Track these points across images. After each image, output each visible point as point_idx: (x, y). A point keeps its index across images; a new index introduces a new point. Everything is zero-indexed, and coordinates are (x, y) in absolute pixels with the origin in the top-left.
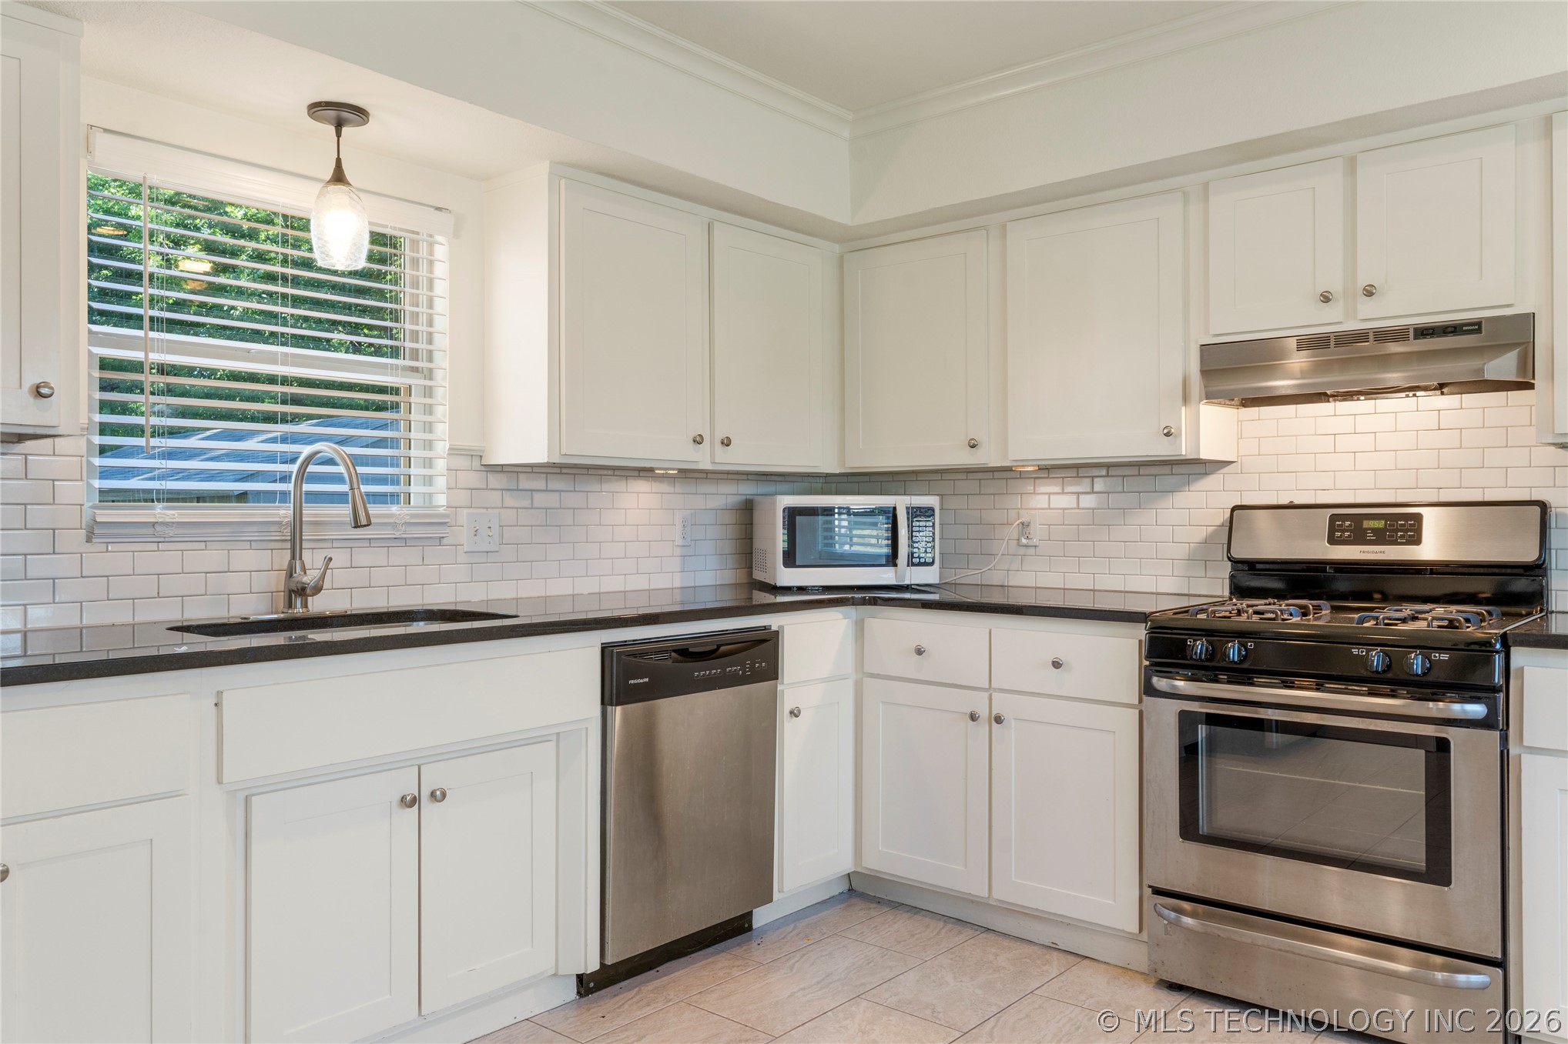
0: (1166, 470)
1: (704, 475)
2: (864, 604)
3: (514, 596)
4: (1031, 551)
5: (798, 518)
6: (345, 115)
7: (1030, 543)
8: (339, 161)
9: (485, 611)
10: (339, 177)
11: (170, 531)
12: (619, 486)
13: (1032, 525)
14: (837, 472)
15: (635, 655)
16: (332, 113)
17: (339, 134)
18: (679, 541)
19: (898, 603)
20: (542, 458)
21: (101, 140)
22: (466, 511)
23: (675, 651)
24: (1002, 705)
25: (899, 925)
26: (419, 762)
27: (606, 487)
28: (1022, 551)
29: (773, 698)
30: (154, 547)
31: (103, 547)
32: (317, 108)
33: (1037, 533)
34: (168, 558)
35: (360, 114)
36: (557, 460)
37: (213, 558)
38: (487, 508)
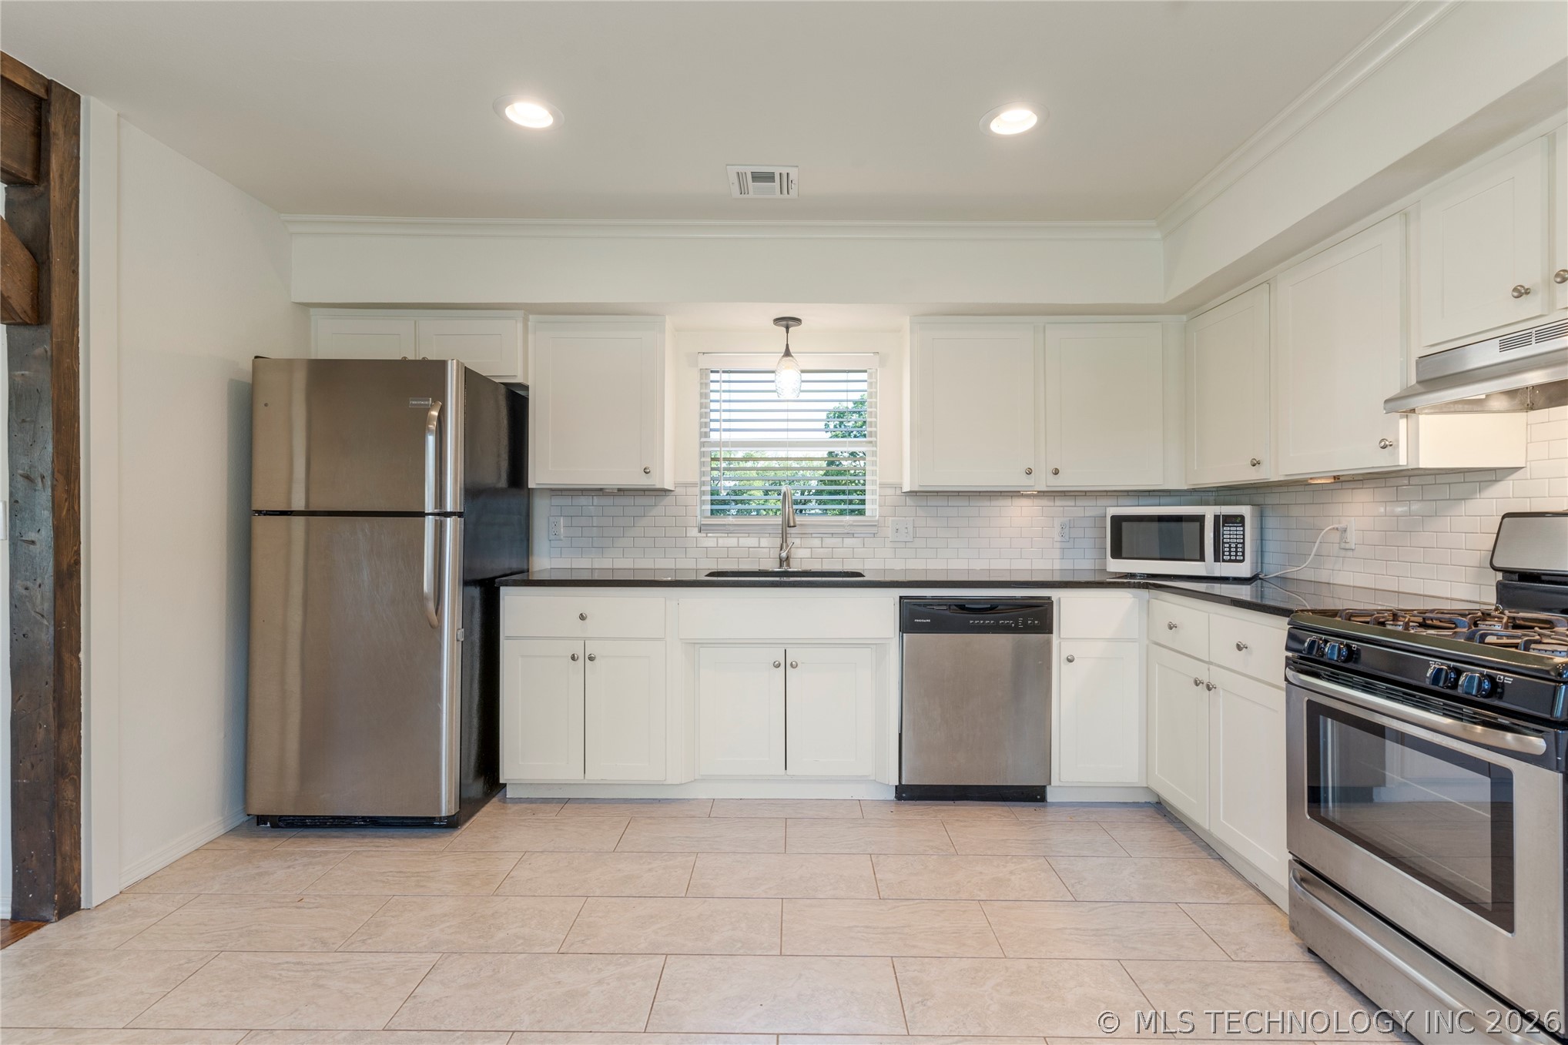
1: (1084, 494)
2: (1139, 588)
4: (1350, 553)
6: (790, 323)
7: (1347, 546)
8: (787, 345)
10: (787, 353)
11: (731, 528)
12: (1008, 502)
13: (1348, 530)
15: (919, 605)
16: (784, 323)
17: (787, 332)
18: (1058, 538)
19: (1174, 590)
22: (891, 518)
23: (955, 605)
26: (786, 646)
27: (994, 503)
30: (726, 535)
31: (705, 535)
32: (777, 321)
33: (1352, 538)
34: (732, 541)
35: (797, 321)
36: (916, 489)
37: (751, 541)
38: (905, 517)
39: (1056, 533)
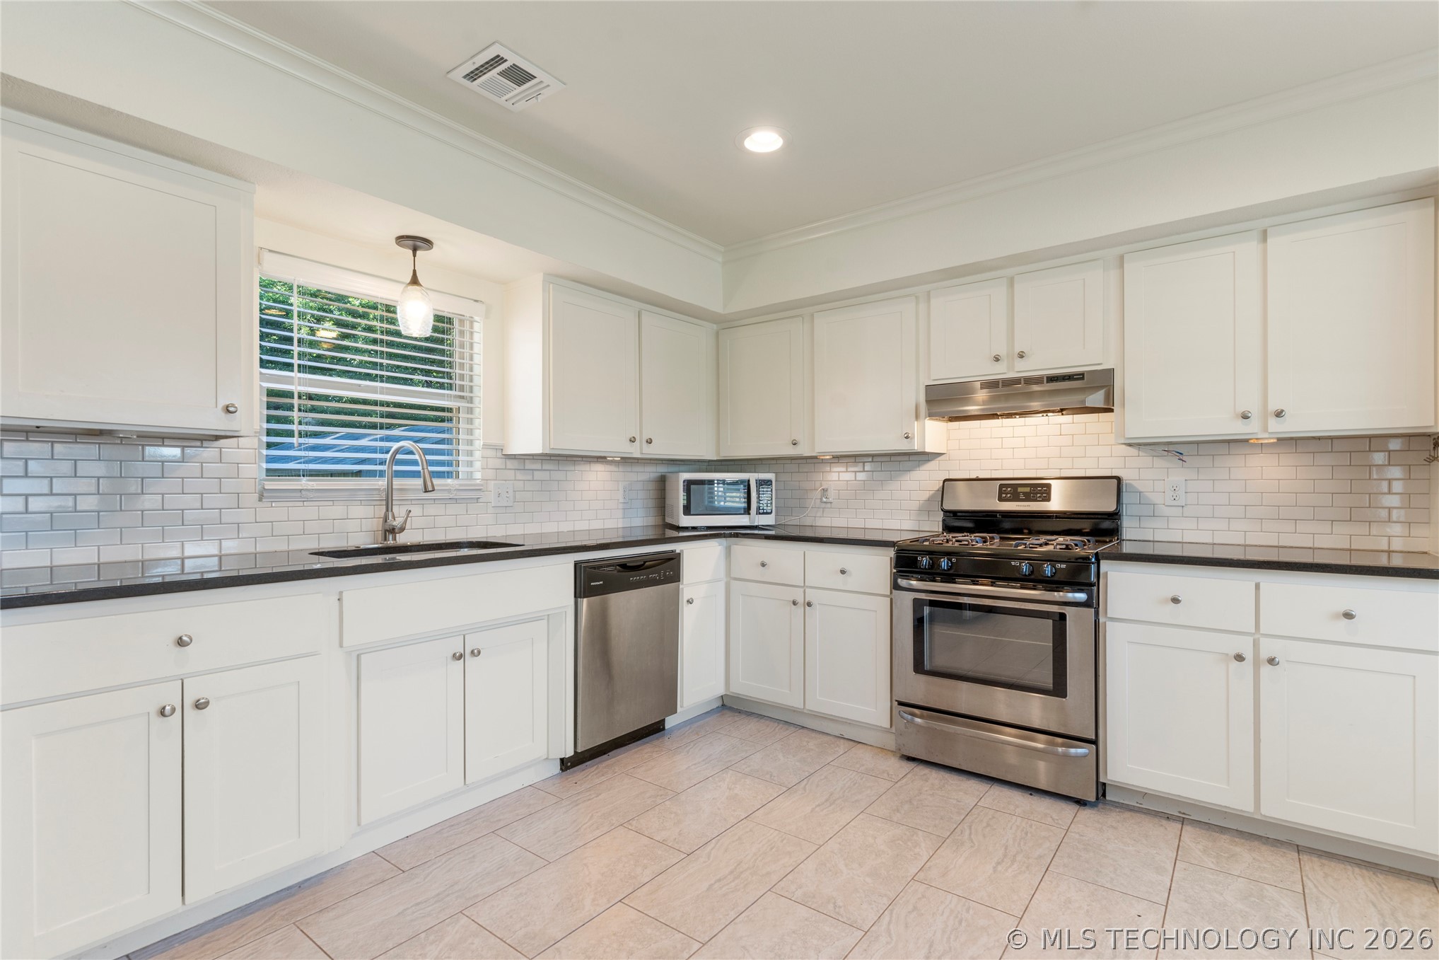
0: (906, 458)
1: (636, 461)
2: (731, 537)
3: (523, 533)
4: (829, 505)
5: (692, 487)
6: (419, 244)
7: (828, 501)
8: (415, 271)
9: (505, 542)
10: (415, 281)
11: (311, 495)
12: (586, 467)
13: (829, 490)
14: (715, 459)
15: (594, 568)
16: (411, 243)
17: (414, 256)
18: (621, 500)
19: (751, 536)
20: (539, 451)
21: (267, 257)
22: (493, 482)
23: (618, 565)
24: (811, 596)
25: (752, 726)
26: (464, 633)
27: (578, 468)
28: (823, 505)
29: (677, 590)
30: (301, 504)
31: (269, 504)
32: (401, 239)
33: (832, 495)
34: (310, 511)
35: (428, 243)
36: (548, 451)
37: (337, 510)
38: (506, 480)
39: (620, 496)
